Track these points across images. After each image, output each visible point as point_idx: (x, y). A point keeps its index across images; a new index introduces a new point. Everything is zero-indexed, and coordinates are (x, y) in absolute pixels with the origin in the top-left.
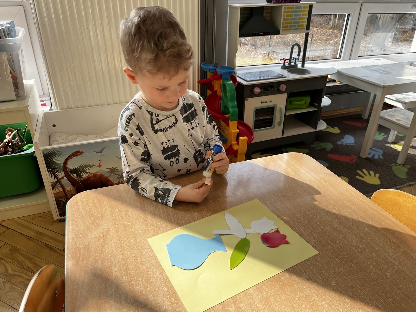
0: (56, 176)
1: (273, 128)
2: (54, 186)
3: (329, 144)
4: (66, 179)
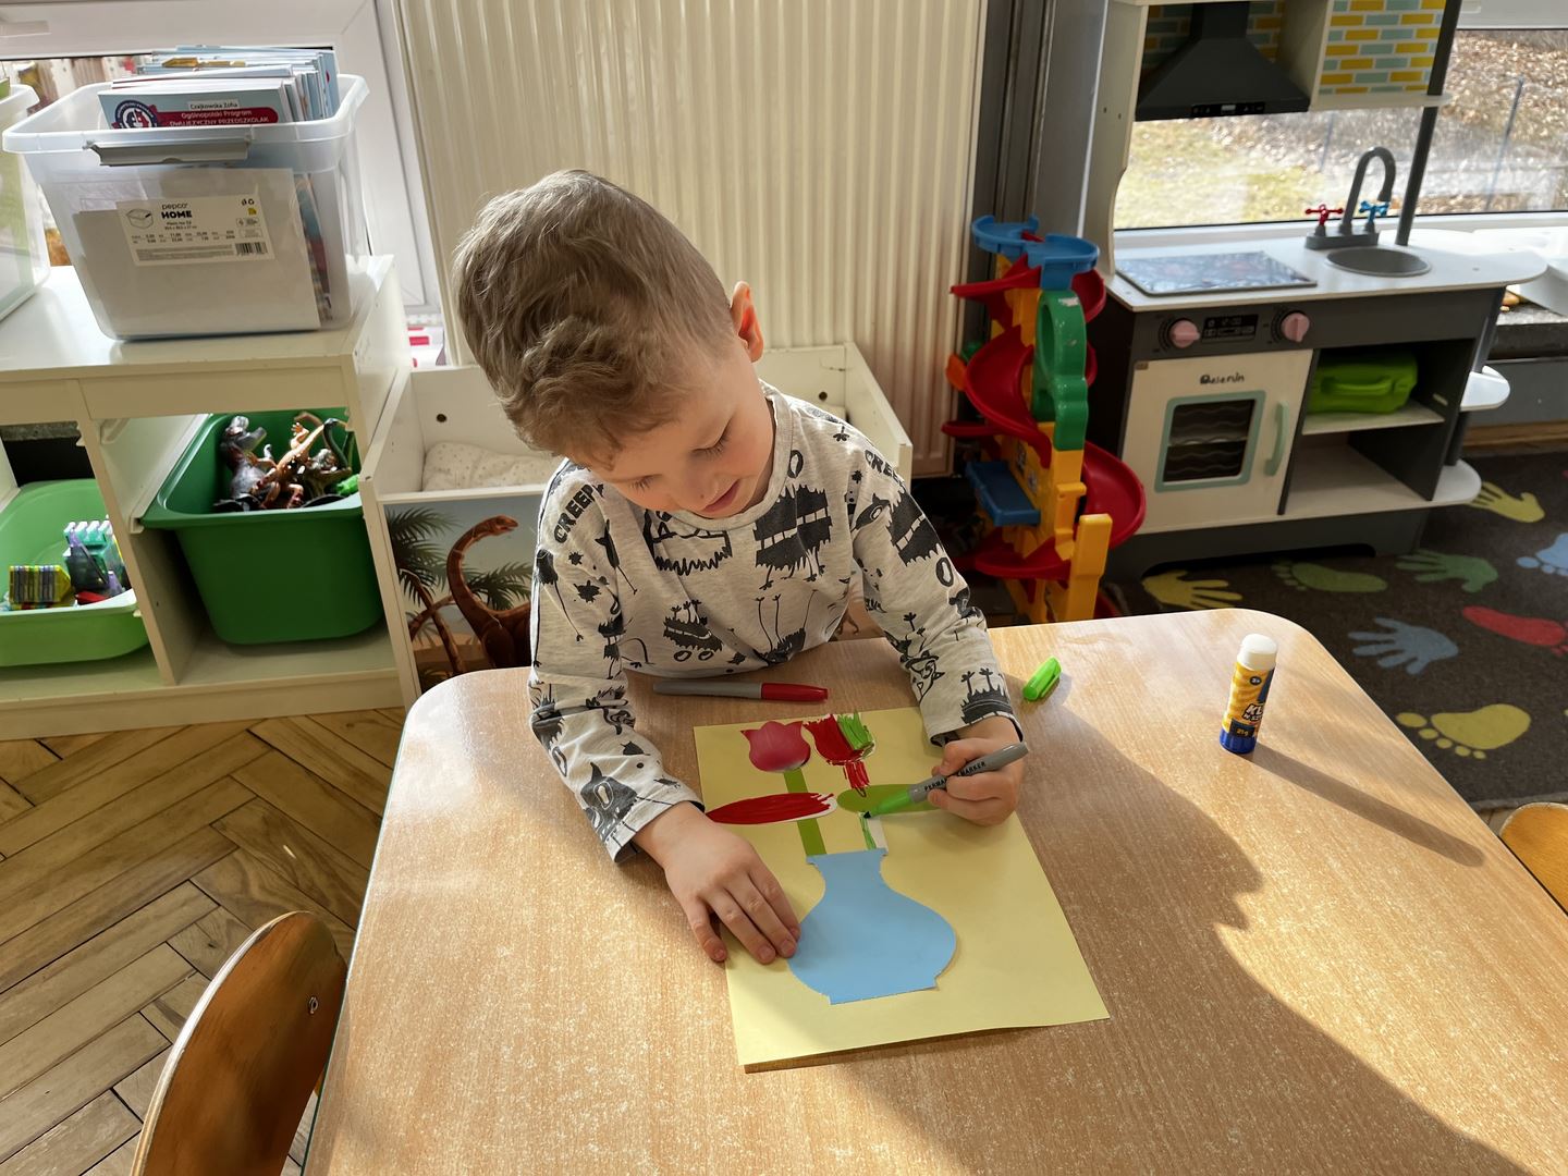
0: (423, 595)
1: (1245, 481)
2: (415, 628)
3: (1483, 562)
4: (456, 607)
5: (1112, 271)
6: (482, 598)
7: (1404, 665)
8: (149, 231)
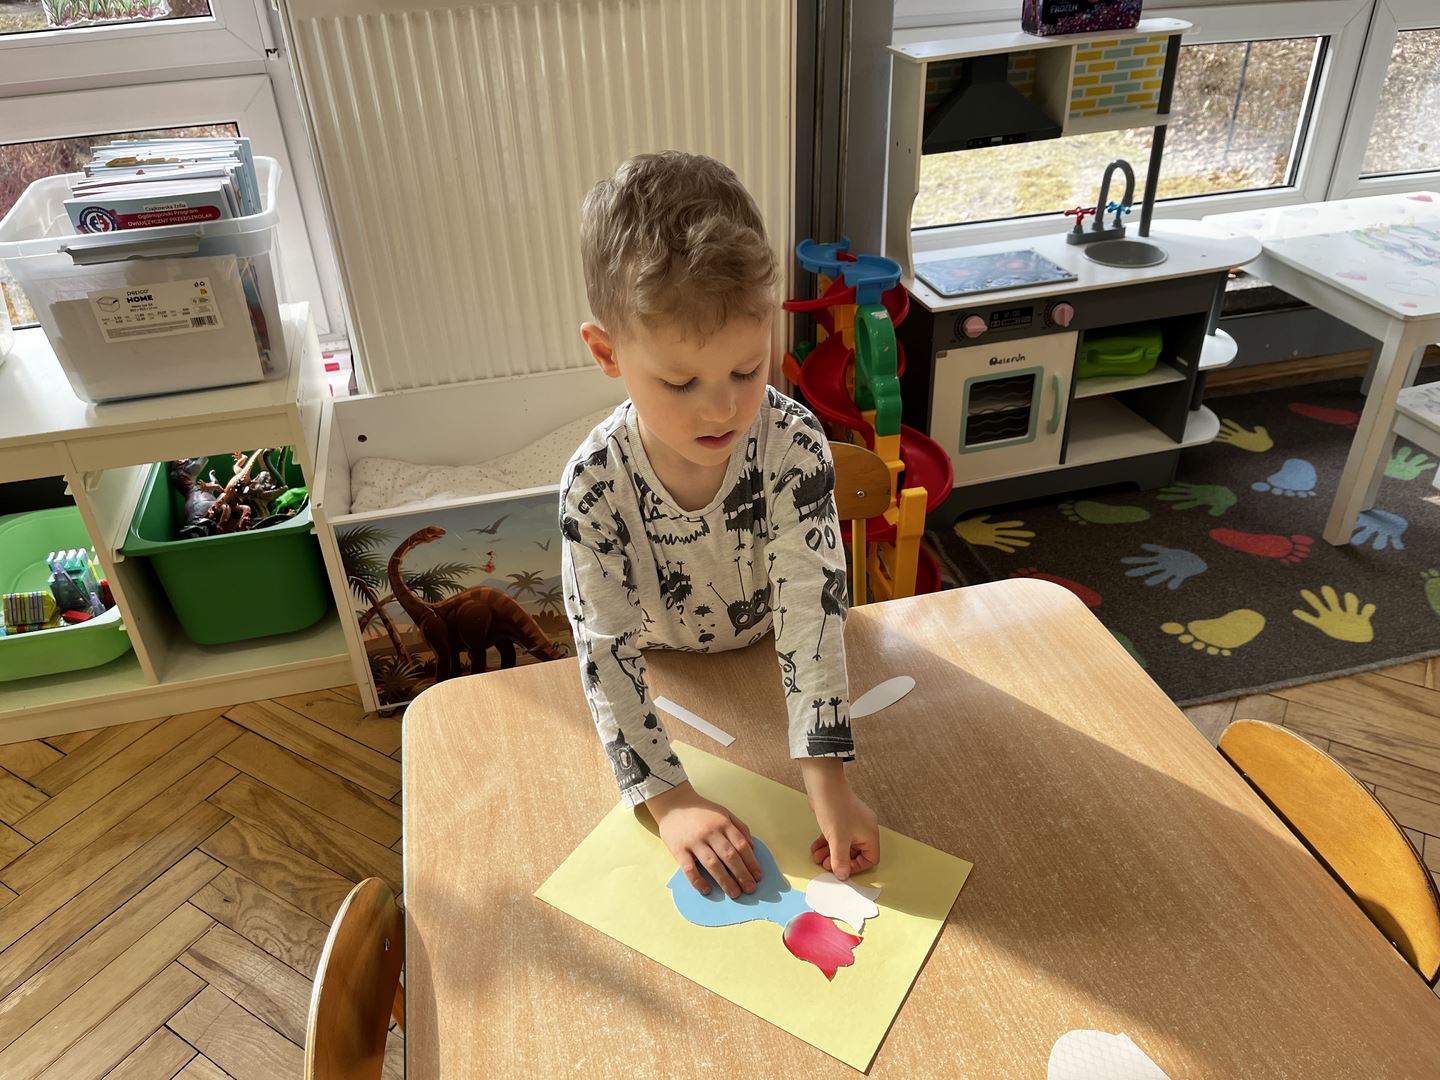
0: (369, 596)
1: (1031, 439)
2: (364, 622)
3: (1225, 490)
5: (913, 275)
6: (419, 594)
7: (1166, 582)
8: (117, 314)
